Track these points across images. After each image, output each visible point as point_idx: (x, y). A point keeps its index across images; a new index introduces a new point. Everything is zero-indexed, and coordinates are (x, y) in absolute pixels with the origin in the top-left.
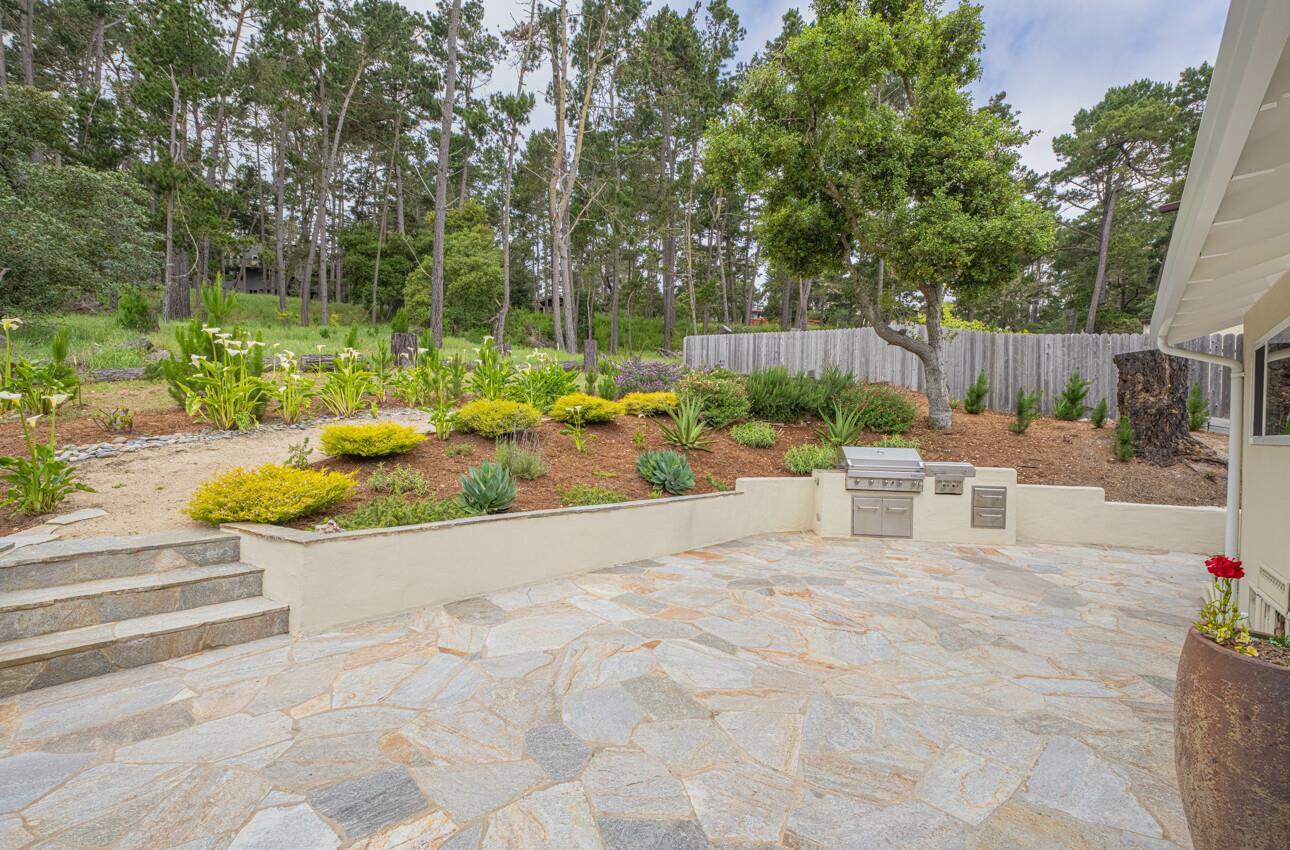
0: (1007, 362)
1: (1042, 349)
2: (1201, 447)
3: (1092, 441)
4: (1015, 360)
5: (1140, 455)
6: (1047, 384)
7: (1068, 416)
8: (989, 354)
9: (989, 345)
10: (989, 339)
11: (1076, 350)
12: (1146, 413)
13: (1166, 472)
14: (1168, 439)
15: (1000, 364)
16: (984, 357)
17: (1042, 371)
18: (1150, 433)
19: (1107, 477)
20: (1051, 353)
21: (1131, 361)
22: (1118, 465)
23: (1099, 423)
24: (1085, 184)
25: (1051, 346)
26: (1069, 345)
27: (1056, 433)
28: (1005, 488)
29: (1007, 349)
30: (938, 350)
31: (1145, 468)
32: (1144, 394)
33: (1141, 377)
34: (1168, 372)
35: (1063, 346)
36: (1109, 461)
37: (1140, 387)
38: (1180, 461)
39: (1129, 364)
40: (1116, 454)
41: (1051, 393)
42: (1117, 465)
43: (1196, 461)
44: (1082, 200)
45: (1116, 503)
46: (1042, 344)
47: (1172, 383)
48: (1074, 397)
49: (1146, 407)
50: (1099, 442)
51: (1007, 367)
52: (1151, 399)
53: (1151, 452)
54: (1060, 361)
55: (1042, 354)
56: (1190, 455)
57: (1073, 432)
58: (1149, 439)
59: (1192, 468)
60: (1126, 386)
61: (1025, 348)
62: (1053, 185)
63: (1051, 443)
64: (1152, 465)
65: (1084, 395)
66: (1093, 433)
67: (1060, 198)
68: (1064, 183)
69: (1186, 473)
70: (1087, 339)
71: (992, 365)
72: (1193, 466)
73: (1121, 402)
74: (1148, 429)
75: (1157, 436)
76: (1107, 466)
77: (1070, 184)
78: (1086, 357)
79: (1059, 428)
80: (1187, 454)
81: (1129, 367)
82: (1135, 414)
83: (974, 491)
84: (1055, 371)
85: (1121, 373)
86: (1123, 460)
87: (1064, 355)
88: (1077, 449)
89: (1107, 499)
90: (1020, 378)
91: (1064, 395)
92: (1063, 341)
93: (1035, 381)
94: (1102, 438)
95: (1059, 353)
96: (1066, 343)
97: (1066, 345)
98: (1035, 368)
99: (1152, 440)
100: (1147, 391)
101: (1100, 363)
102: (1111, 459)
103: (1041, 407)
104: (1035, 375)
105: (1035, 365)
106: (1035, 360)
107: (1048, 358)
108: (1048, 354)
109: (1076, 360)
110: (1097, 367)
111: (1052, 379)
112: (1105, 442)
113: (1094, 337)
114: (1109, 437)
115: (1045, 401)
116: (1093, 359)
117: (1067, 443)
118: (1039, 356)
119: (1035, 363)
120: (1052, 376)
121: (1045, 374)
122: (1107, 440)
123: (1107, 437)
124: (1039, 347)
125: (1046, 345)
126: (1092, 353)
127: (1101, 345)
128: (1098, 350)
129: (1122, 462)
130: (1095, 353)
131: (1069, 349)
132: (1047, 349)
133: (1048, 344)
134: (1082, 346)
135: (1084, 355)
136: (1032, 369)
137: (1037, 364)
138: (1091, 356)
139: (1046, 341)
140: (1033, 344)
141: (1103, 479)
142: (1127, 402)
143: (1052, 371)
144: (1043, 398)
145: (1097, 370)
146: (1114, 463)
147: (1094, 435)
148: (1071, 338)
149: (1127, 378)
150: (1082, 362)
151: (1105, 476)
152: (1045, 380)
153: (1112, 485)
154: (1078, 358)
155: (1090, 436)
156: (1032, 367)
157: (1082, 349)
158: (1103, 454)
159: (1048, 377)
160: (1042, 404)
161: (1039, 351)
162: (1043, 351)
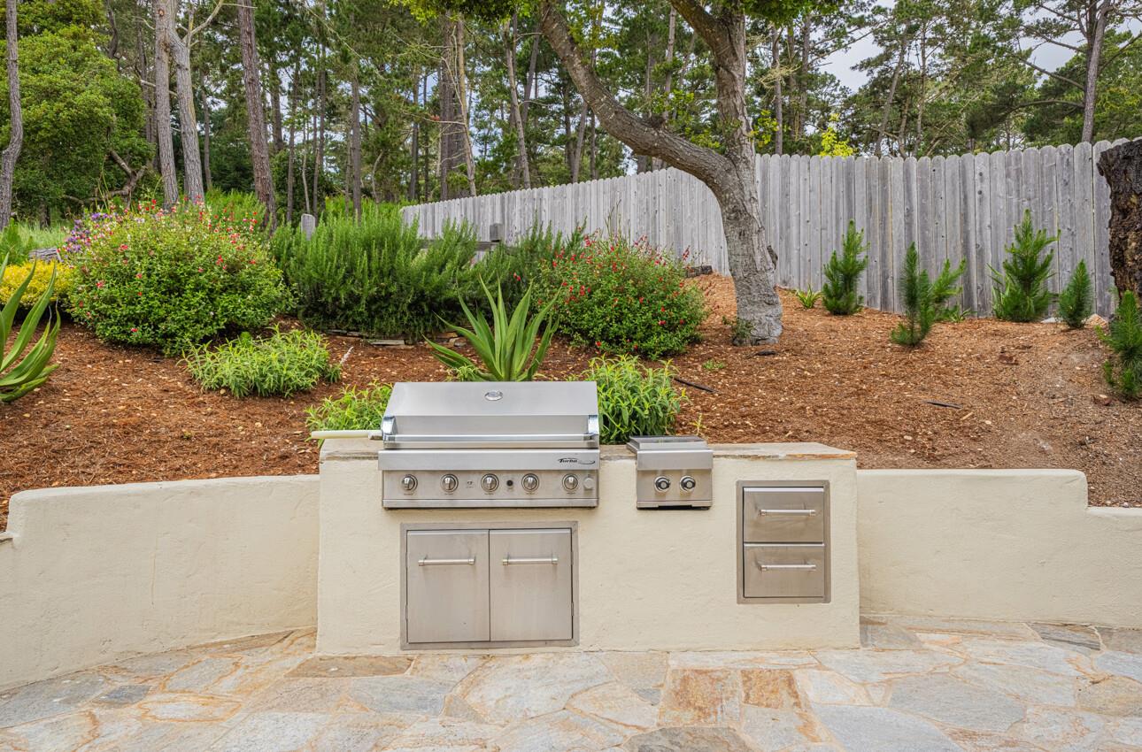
0: (909, 214)
1: (970, 183)
3: (1059, 355)
4: (923, 211)
6: (980, 253)
7: (1020, 311)
8: (877, 202)
9: (876, 183)
10: (876, 172)
11: (1031, 180)
15: (897, 218)
16: (870, 209)
17: (971, 227)
19: (1094, 440)
20: (986, 193)
22: (1119, 409)
23: (1074, 318)
24: (1061, 11)
25: (986, 175)
26: (1018, 171)
27: (988, 344)
28: (825, 485)
29: (908, 190)
30: (741, 166)
35: (1008, 175)
36: (1096, 401)
40: (1112, 383)
41: (989, 272)
42: (1114, 410)
44: (1056, 35)
45: (1117, 510)
46: (970, 175)
48: (1027, 272)
50: (1075, 358)
51: (909, 225)
54: (1002, 205)
55: (971, 195)
57: (1022, 340)
60: (1126, 223)
61: (941, 185)
62: (1019, 11)
63: (973, 364)
65: (1045, 265)
66: (1064, 339)
67: (1029, 31)
68: (1032, 8)
70: (1050, 155)
71: (884, 221)
73: (1118, 261)
76: (1092, 412)
77: (1041, 10)
78: (1050, 193)
79: (995, 334)
81: (1132, 175)
83: (743, 497)
84: (994, 226)
85: (1115, 195)
86: (1129, 396)
87: (1008, 193)
88: (1028, 374)
89: (1095, 499)
90: (933, 245)
92: (1007, 165)
93: (960, 248)
94: (1082, 349)
95: (1001, 188)
96: (1013, 168)
97: (1013, 173)
98: (958, 224)
101: (1077, 204)
102: (1101, 396)
103: (972, 300)
104: (959, 237)
105: (958, 216)
106: (958, 207)
107: (981, 200)
108: (980, 193)
109: (1032, 202)
110: (1071, 212)
111: (989, 242)
112: (1087, 357)
113: (1064, 151)
114: (1095, 346)
115: (978, 288)
116: (1063, 195)
117: (1008, 364)
118: (966, 198)
119: (958, 211)
120: (989, 237)
121: (978, 233)
122: (1091, 353)
123: (1091, 346)
124: (964, 182)
125: (977, 177)
126: (1059, 184)
127: (1076, 167)
128: (1072, 177)
129: (1124, 403)
130: (1067, 184)
131: (1018, 180)
132: (979, 183)
133: (981, 174)
134: (1042, 173)
135: (1046, 189)
136: (954, 226)
137: (961, 215)
138: (1059, 189)
139: (977, 168)
140: (953, 174)
141: (1083, 447)
142: (1134, 260)
143: (990, 227)
144: (975, 282)
145: (1071, 218)
146: (1107, 405)
147: (1065, 344)
148: (1020, 158)
149: (1129, 203)
150: (1043, 204)
151: (1087, 438)
152: (977, 246)
153: (1104, 463)
154: (1035, 197)
155: (1056, 348)
156: (954, 221)
157: (1042, 177)
158: (1083, 386)
159: (982, 240)
160: (975, 294)
161: (965, 187)
162: (972, 187)
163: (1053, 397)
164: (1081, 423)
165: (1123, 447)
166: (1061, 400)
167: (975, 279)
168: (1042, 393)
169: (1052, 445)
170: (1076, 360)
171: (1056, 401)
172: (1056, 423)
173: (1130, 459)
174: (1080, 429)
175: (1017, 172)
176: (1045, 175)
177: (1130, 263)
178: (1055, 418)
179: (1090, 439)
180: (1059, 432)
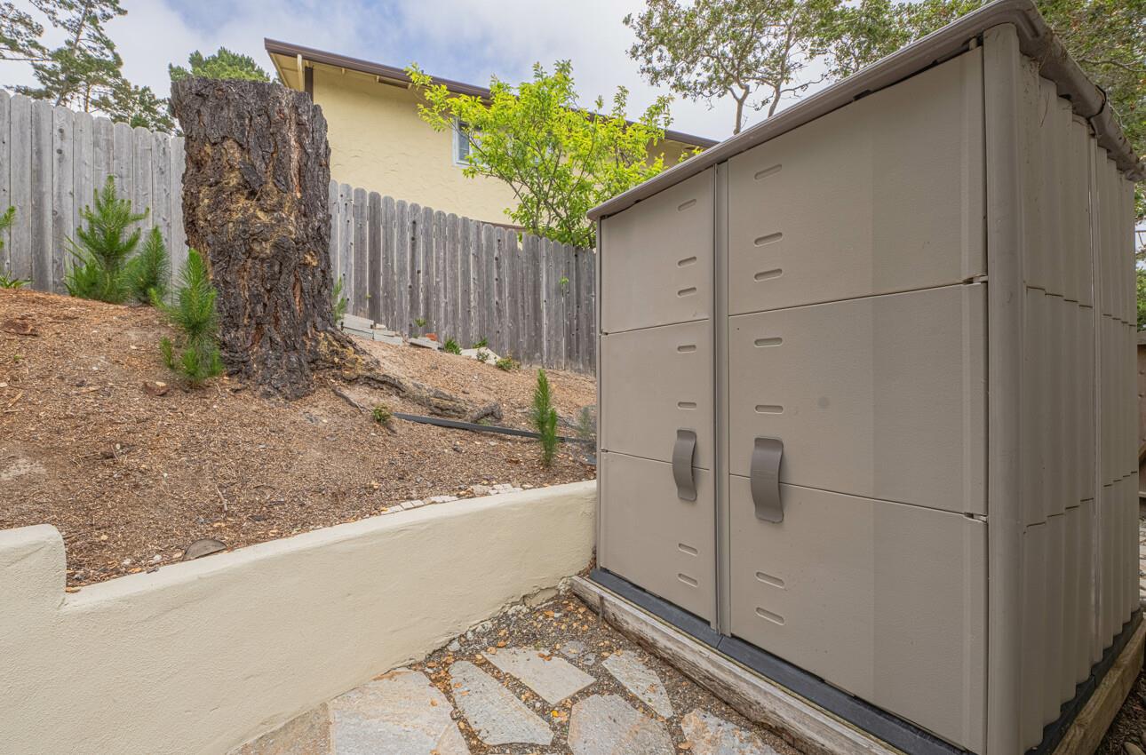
1: (46, 136)
2: (356, 352)
5: (238, 368)
6: (58, 220)
11: (124, 158)
12: (249, 252)
13: (297, 414)
14: (299, 327)
17: (46, 187)
18: (259, 308)
19: (130, 448)
20: (68, 153)
21: (211, 102)
22: (181, 401)
23: (146, 292)
25: (68, 133)
31: (250, 404)
32: (243, 202)
33: (235, 154)
34: (295, 156)
36: (148, 390)
37: (233, 180)
38: (323, 383)
39: (205, 111)
42: (170, 402)
43: (351, 382)
46: (46, 126)
47: (303, 189)
48: (110, 248)
49: (250, 237)
50: (133, 335)
52: (260, 214)
53: (263, 363)
54: (88, 173)
55: (47, 151)
56: (339, 367)
58: (259, 325)
59: (347, 399)
60: (200, 177)
64: (267, 395)
69: (337, 412)
72: (346, 392)
73: (191, 225)
74: (256, 298)
75: (277, 320)
76: (138, 405)
78: (145, 177)
80: (334, 365)
81: (206, 119)
82: (224, 255)
84: (77, 195)
86: (193, 385)
87: (96, 162)
88: (49, 351)
91: (82, 236)
94: (145, 325)
95: (87, 154)
96: (102, 138)
97: (103, 143)
99: (266, 327)
100: (252, 194)
102: (158, 383)
103: (46, 276)
104: (28, 196)
105: (28, 172)
106: (28, 160)
107: (60, 161)
108: (60, 152)
109: (125, 180)
110: (167, 203)
111: (71, 212)
112: (150, 335)
113: (160, 139)
114: (163, 324)
115: (54, 261)
116: (158, 183)
117: (18, 334)
118: (39, 153)
119: (28, 166)
120: (70, 206)
121: (55, 198)
122: (157, 331)
123: (158, 323)
124: (38, 133)
125: (56, 132)
126: (155, 171)
127: (172, 159)
128: (168, 167)
129: (187, 392)
130: (163, 173)
131: (109, 152)
132: (59, 141)
133: (61, 131)
134: (136, 154)
135: (140, 172)
136: (22, 181)
137: (33, 171)
138: (155, 176)
139: (56, 121)
140: (22, 119)
141: (106, 461)
142: (206, 220)
143: (72, 194)
144: (50, 255)
145: (167, 209)
146: (163, 395)
147: (125, 319)
148: (112, 130)
149: (203, 154)
150: (137, 187)
151: (118, 446)
152: (54, 213)
153: (136, 486)
154: (128, 177)
155: (111, 322)
156: (22, 175)
157: (136, 157)
158: (135, 369)
159: (61, 206)
160: (50, 268)
161: (39, 140)
162: (49, 143)
163: (81, 384)
164: (113, 423)
165: (173, 455)
166: (92, 388)
167: (50, 250)
168: (62, 378)
169: (47, 465)
170: (134, 338)
171: (84, 390)
172: (68, 424)
173: (179, 473)
174: (109, 432)
175: (107, 144)
176: (139, 156)
177: (202, 223)
178: (67, 417)
179: (122, 448)
180: (69, 440)
